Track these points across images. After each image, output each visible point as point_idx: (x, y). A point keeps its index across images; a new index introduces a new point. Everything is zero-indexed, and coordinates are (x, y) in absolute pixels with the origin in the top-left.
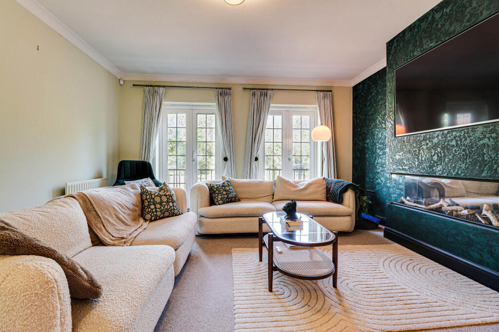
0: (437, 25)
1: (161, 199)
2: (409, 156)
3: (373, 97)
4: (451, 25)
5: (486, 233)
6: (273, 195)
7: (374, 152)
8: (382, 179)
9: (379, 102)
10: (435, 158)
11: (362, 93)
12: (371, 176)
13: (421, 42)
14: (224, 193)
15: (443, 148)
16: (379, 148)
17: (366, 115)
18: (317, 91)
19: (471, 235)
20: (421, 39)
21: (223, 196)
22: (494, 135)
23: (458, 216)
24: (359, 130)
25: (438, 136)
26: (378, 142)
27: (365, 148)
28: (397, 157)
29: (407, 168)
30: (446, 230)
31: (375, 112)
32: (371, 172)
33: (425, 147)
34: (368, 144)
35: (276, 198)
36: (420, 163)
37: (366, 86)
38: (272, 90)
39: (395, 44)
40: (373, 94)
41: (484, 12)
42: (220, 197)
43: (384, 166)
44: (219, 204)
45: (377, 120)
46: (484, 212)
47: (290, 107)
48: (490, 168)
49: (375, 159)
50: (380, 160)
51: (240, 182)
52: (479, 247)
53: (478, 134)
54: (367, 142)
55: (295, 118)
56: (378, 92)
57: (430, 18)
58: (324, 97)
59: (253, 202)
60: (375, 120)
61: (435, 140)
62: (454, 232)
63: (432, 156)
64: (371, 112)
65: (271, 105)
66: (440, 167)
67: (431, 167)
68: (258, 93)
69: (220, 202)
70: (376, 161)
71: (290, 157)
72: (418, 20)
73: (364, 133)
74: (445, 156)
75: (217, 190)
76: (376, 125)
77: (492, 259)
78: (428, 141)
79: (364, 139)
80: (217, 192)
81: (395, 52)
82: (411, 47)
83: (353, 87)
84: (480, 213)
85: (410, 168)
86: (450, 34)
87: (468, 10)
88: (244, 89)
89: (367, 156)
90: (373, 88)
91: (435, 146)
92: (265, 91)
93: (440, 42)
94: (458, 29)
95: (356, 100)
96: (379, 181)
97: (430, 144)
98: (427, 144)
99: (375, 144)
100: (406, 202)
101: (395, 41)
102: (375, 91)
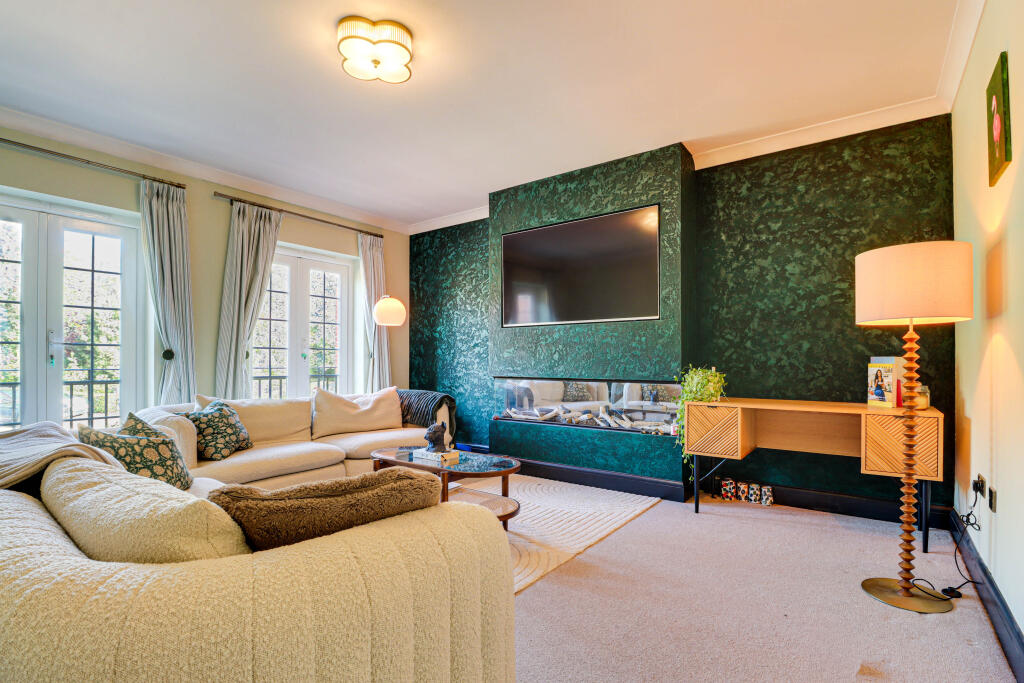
0: (560, 198)
1: (159, 454)
2: (523, 353)
3: (451, 261)
4: (575, 204)
5: (609, 435)
6: (311, 428)
7: (450, 347)
8: (466, 387)
9: (461, 270)
10: (556, 356)
11: (429, 251)
12: (446, 382)
13: (539, 211)
14: (229, 431)
15: (564, 346)
16: (461, 340)
17: (437, 286)
18: (361, 231)
19: (596, 441)
20: (539, 208)
21: (227, 439)
22: (616, 334)
23: (578, 424)
24: (424, 309)
25: (559, 331)
26: (459, 332)
27: (435, 339)
28: (506, 355)
29: (519, 369)
30: (569, 441)
31: (454, 284)
32: (447, 377)
33: (543, 343)
34: (440, 333)
35: (318, 432)
36: (538, 362)
37: (437, 241)
38: (280, 211)
39: (503, 200)
40: (450, 257)
41: (609, 205)
42: (221, 440)
43: (470, 367)
44: (224, 457)
45: (458, 298)
46: (601, 415)
47: (305, 252)
48: (612, 368)
49: (454, 357)
50: (462, 358)
51: (244, 405)
52: (604, 451)
53: (601, 332)
54: (438, 329)
55: (315, 274)
56: (458, 254)
57: (551, 187)
58: (372, 245)
59: (281, 445)
60: (453, 297)
61: (556, 336)
62: (578, 441)
63: (552, 355)
64: (448, 284)
65: (279, 243)
66: (561, 368)
67: (551, 368)
68: (251, 211)
69: (225, 452)
70: (456, 361)
71: (305, 351)
72: (537, 182)
73: (433, 315)
74: (567, 354)
75: (209, 426)
76: (455, 306)
77: (616, 462)
78: (547, 336)
79: (433, 326)
80: (210, 430)
81: (503, 210)
82: (525, 214)
83: (411, 236)
84: (597, 416)
85: (523, 369)
86: (574, 215)
87: (594, 196)
88: (216, 194)
89: (439, 351)
90: (450, 248)
91: (555, 343)
92: (268, 211)
93: (562, 221)
94: (583, 213)
95: (418, 260)
96: (461, 390)
97: (550, 340)
98: (546, 340)
99: (454, 334)
100: (514, 415)
101: (503, 195)
102: (454, 253)
